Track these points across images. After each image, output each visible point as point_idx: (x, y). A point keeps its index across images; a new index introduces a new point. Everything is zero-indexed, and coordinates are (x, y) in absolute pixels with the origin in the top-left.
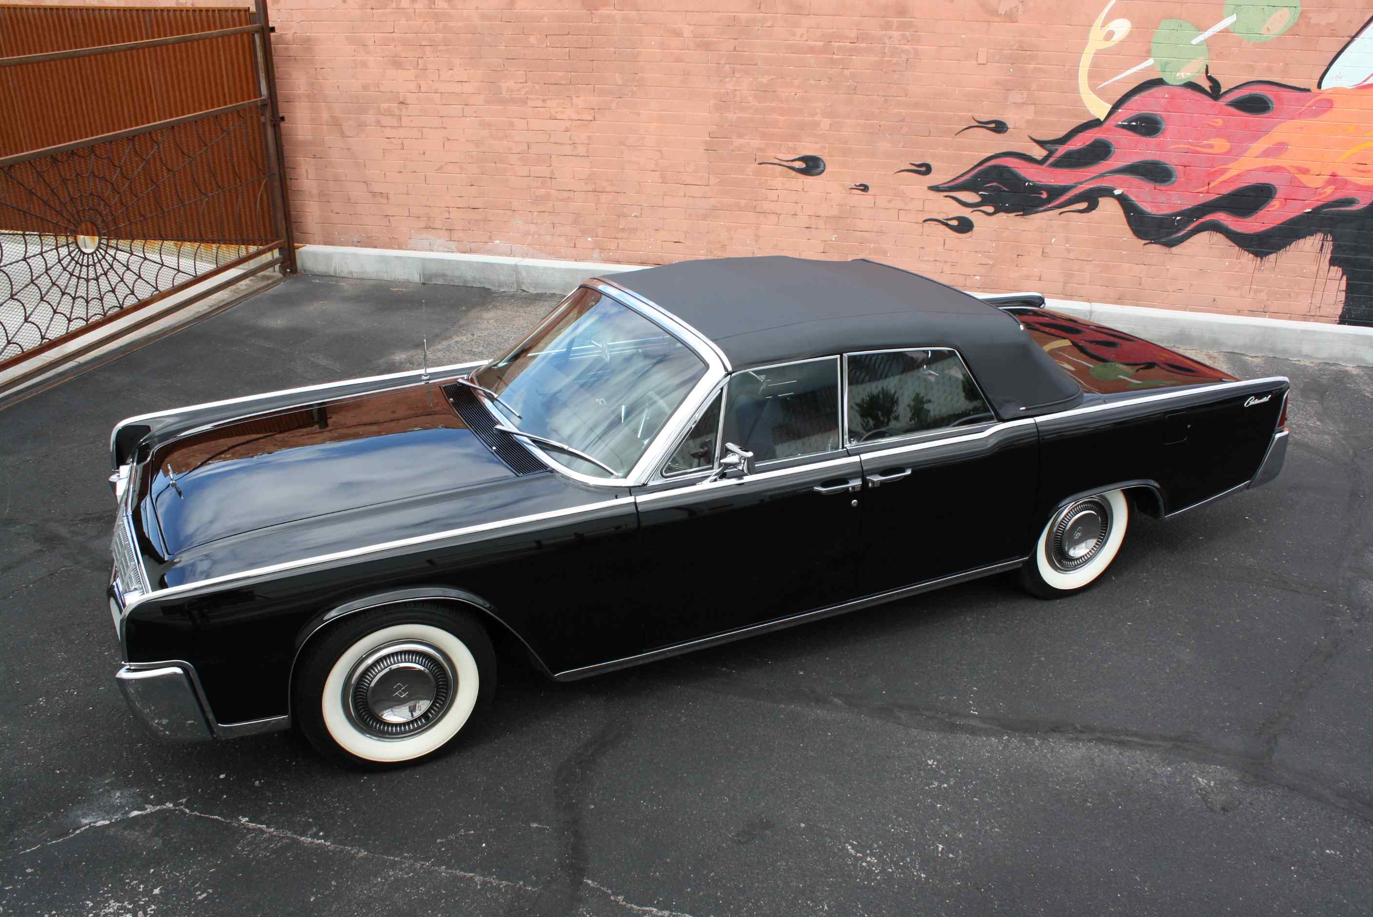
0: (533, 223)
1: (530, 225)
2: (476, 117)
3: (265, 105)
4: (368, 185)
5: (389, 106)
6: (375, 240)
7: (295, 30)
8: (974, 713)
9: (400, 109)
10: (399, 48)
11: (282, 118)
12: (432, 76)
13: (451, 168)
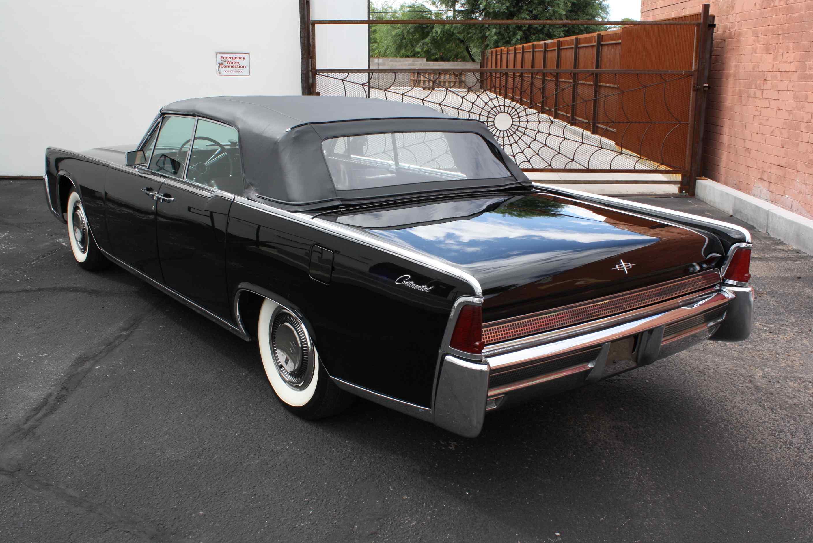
0: (804, 183)
1: (803, 185)
2: (792, 91)
3: (692, 75)
4: (745, 141)
5: (760, 82)
6: (741, 184)
7: (736, 28)
8: (98, 367)
9: (764, 85)
10: (770, 37)
11: (709, 87)
12: (779, 58)
13: (777, 132)
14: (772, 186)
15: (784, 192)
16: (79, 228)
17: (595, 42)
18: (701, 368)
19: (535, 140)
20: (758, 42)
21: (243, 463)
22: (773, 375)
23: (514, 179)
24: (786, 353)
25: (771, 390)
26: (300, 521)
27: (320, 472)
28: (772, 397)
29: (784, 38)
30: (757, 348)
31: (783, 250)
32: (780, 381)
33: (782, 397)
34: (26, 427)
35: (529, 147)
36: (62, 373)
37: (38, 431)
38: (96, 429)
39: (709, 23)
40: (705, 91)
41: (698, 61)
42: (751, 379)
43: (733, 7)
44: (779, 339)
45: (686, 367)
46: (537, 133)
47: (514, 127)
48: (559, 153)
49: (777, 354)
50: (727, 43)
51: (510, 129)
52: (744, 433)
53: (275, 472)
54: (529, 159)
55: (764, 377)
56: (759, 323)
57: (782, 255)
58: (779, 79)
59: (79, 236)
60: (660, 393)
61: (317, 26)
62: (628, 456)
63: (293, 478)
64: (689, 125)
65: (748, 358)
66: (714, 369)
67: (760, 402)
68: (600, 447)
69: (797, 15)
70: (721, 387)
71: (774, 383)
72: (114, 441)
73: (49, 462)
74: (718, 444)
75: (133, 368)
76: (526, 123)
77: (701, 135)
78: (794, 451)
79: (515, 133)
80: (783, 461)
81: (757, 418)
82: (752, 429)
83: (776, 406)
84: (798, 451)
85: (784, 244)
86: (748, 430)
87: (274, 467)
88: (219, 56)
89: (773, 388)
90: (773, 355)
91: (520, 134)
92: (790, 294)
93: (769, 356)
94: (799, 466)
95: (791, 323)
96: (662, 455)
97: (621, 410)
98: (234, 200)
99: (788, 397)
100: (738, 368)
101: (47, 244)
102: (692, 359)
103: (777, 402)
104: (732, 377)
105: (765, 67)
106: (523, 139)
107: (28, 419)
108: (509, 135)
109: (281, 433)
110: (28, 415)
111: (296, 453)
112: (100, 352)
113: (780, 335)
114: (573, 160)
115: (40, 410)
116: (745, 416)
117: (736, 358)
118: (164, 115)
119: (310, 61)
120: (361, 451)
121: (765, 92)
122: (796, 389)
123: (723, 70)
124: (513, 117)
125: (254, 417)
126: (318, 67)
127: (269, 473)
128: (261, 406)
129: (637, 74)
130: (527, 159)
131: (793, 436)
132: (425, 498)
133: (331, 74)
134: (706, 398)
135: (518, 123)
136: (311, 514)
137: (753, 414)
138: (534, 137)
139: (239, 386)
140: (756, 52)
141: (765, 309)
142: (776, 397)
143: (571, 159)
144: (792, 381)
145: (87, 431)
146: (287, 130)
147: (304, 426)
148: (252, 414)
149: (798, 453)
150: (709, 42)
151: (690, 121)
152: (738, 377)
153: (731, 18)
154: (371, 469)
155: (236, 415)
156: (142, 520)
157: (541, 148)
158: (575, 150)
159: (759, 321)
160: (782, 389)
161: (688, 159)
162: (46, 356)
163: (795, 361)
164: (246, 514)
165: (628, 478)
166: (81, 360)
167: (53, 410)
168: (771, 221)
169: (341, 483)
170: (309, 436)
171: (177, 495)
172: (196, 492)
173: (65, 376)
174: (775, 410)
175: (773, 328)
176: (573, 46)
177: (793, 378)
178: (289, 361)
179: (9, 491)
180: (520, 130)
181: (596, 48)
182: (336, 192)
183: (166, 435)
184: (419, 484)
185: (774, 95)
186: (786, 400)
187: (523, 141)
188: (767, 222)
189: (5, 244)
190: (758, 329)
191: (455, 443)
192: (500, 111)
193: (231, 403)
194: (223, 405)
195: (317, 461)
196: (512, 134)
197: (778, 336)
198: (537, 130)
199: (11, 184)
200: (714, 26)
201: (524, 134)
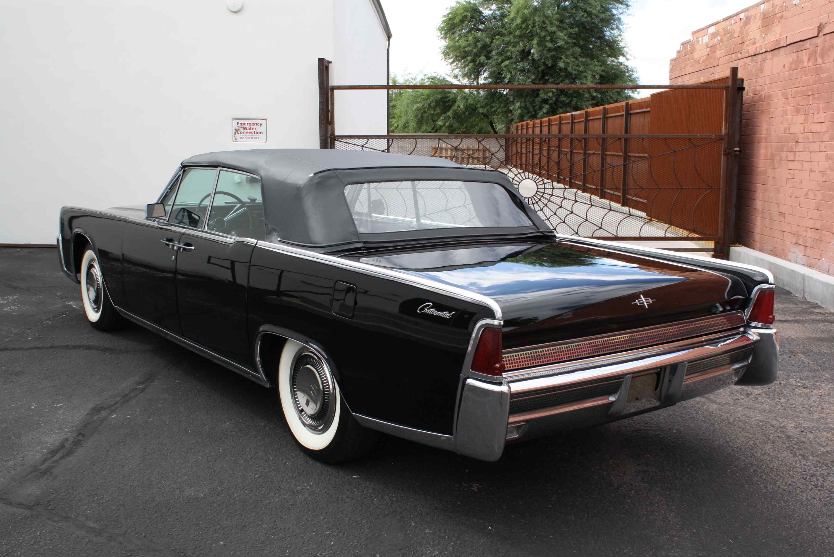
2: (825, 152)
3: (722, 139)
4: (778, 206)
5: (792, 145)
6: (777, 250)
7: (766, 91)
8: (114, 416)
9: (796, 147)
10: (800, 99)
11: (740, 151)
12: (810, 120)
13: (811, 194)
14: (809, 251)
15: (821, 256)
16: (93, 286)
17: (623, 111)
18: (731, 420)
19: (561, 207)
20: (789, 104)
21: (263, 501)
22: (806, 426)
23: (536, 229)
24: (820, 407)
25: (804, 440)
26: (321, 551)
27: (341, 509)
28: (804, 445)
29: (814, 99)
30: (790, 402)
31: (821, 313)
32: (813, 431)
33: (814, 445)
34: (44, 467)
35: (555, 214)
36: (77, 421)
37: (55, 471)
38: (114, 470)
39: (738, 86)
40: (736, 155)
41: (727, 125)
42: (782, 429)
43: (762, 70)
44: (813, 394)
45: (716, 419)
46: (563, 200)
47: (539, 194)
48: (587, 220)
49: (811, 407)
50: (757, 106)
51: (535, 195)
52: (774, 477)
53: (295, 509)
54: (555, 227)
55: (796, 428)
56: (793, 380)
57: (819, 317)
58: (811, 141)
59: (93, 295)
60: (688, 441)
61: (336, 91)
62: (654, 496)
63: (314, 514)
64: (721, 191)
65: (781, 411)
66: (744, 420)
67: (792, 450)
68: (625, 488)
69: (825, 75)
70: (751, 436)
71: (806, 433)
72: (133, 480)
73: (68, 499)
74: (746, 486)
75: (149, 418)
76: (552, 190)
77: (734, 200)
78: (825, 493)
79: (540, 200)
80: (813, 502)
81: (788, 464)
82: (783, 473)
83: (808, 453)
84: (829, 493)
85: (822, 307)
86: (777, 475)
87: (295, 504)
88: (235, 122)
89: (805, 438)
90: (806, 408)
91: (545, 201)
92: (826, 353)
93: (801, 409)
94: (830, 506)
95: (825, 379)
96: (689, 496)
97: (647, 457)
98: (256, 244)
99: (821, 445)
100: (770, 420)
101: (57, 306)
102: (722, 412)
103: (809, 450)
104: (763, 427)
105: (797, 129)
106: (549, 206)
107: (44, 461)
108: (534, 202)
109: (301, 475)
110: (45, 457)
111: (317, 493)
112: (116, 404)
113: (814, 390)
114: (601, 228)
115: (56, 453)
116: (775, 462)
117: (767, 411)
118: (185, 168)
119: (329, 126)
120: (383, 491)
121: (797, 154)
122: (829, 438)
123: (754, 134)
124: (538, 184)
125: (274, 461)
126: (337, 133)
127: (290, 509)
128: (281, 452)
129: (666, 139)
130: (553, 226)
131: (825, 479)
132: (447, 531)
133: (351, 141)
134: (736, 446)
135: (543, 190)
136: (332, 545)
137: (784, 460)
138: (560, 204)
139: (257, 434)
140: (787, 115)
141: (799, 367)
142: (808, 446)
143: (598, 227)
144: (826, 431)
145: (104, 472)
146: (310, 176)
147: (324, 470)
148: (271, 458)
149: (829, 495)
150: (738, 106)
151: (721, 186)
152: (770, 428)
153: (761, 81)
154: (392, 507)
155: (255, 459)
156: (163, 548)
157: (567, 215)
158: (603, 217)
159: (792, 378)
160: (815, 438)
161: (721, 225)
162: (61, 406)
163: (829, 413)
164: (267, 545)
165: (654, 515)
166: (97, 410)
167: (70, 452)
168: (807, 284)
169: (362, 519)
170: (329, 478)
171: (198, 528)
172: (216, 525)
173: (81, 423)
174: (807, 457)
175: (807, 384)
176: (601, 116)
177: (827, 428)
178: (310, 403)
179: (28, 522)
180: (545, 197)
181: (624, 118)
182: (357, 234)
183: (185, 475)
184: (441, 520)
185: (805, 156)
186: (819, 448)
187: (548, 208)
188: (804, 286)
189: (15, 305)
190: (792, 385)
191: (478, 485)
192: (524, 177)
193: (250, 449)
194: (242, 451)
195: (337, 500)
196: (537, 200)
197: (812, 391)
198: (563, 197)
199: (18, 252)
200: (743, 89)
201: (549, 201)
